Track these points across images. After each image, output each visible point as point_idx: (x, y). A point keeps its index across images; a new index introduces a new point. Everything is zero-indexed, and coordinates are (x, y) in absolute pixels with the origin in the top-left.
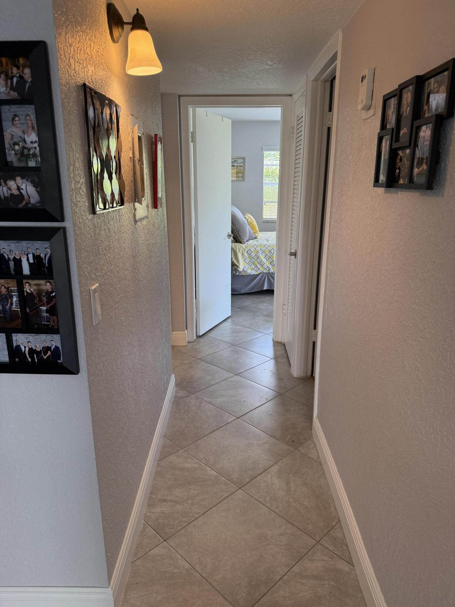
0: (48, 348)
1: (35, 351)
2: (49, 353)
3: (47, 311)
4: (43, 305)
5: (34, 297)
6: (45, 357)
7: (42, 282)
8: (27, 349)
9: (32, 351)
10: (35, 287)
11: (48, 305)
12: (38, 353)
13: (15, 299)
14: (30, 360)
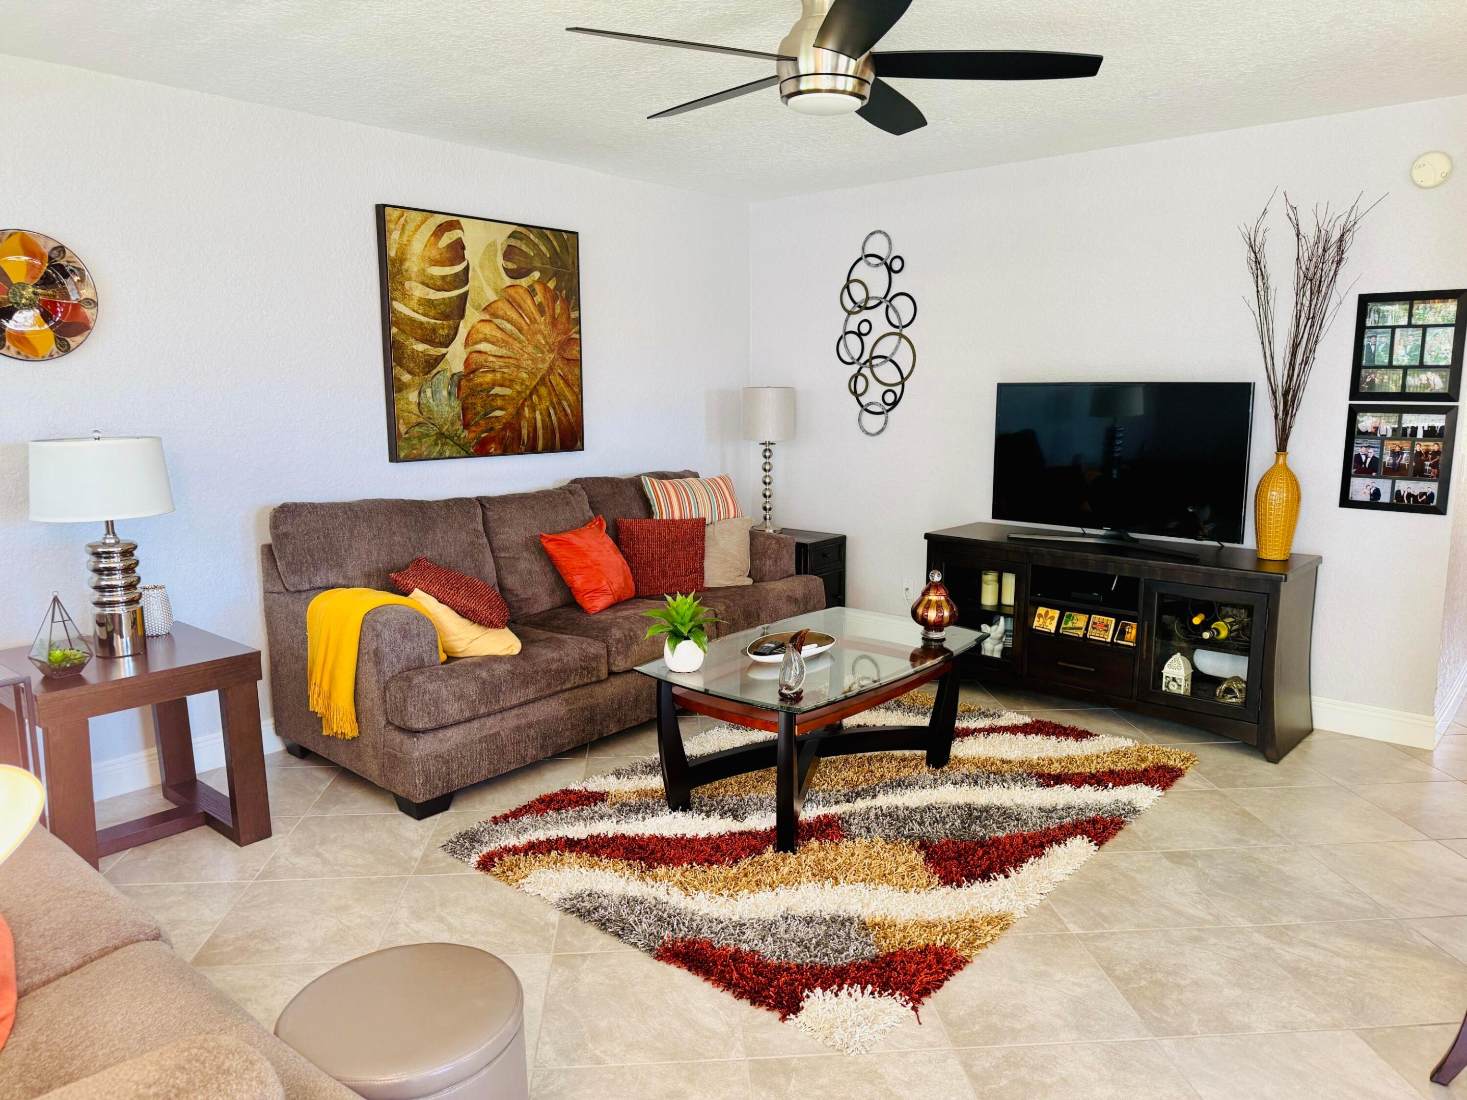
0: (1425, 494)
1: (1413, 496)
2: (1424, 497)
3: (1430, 465)
4: (1428, 460)
5: (1422, 454)
6: (1420, 500)
7: (1431, 444)
8: (1406, 493)
9: (1409, 495)
10: (1424, 448)
11: (1432, 460)
12: (1415, 497)
13: (1405, 455)
14: (1406, 501)
